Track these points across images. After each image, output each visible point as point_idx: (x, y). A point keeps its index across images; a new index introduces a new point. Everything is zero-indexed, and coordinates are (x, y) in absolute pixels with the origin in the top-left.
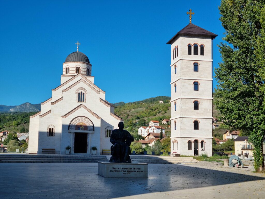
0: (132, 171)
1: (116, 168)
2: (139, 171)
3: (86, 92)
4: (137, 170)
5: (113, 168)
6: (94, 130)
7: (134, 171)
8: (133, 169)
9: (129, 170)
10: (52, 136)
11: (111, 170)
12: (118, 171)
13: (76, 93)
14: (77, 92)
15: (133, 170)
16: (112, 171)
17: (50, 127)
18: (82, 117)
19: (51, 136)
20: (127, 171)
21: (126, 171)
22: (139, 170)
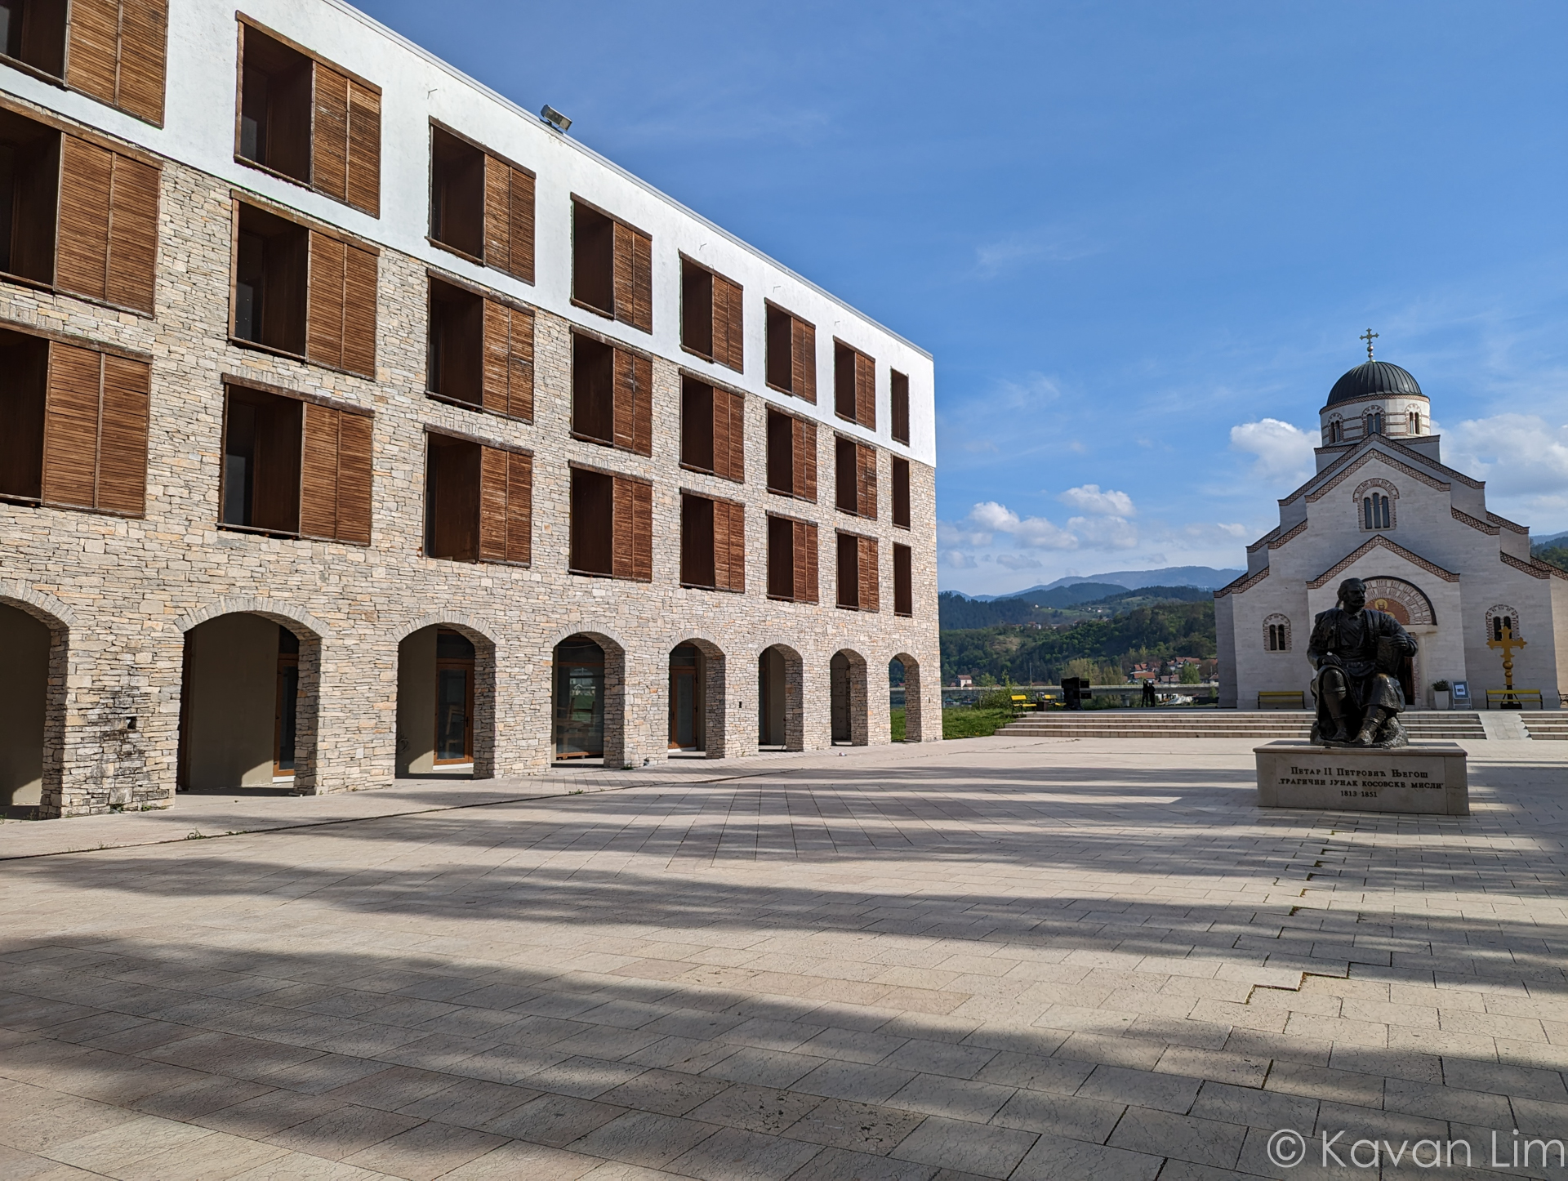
0: (1386, 784)
1: (1306, 770)
2: (1421, 785)
3: (1394, 492)
4: (1408, 781)
5: (1295, 770)
6: (1434, 623)
7: (1396, 784)
8: (1389, 774)
9: (1373, 779)
10: (1281, 649)
11: (1286, 777)
12: (1317, 782)
13: (1355, 500)
14: (1357, 496)
15: (1389, 778)
16: (1288, 780)
17: (1271, 623)
18: (1384, 581)
19: (1278, 651)
20: (1360, 783)
21: (1355, 783)
22: (1424, 781)
